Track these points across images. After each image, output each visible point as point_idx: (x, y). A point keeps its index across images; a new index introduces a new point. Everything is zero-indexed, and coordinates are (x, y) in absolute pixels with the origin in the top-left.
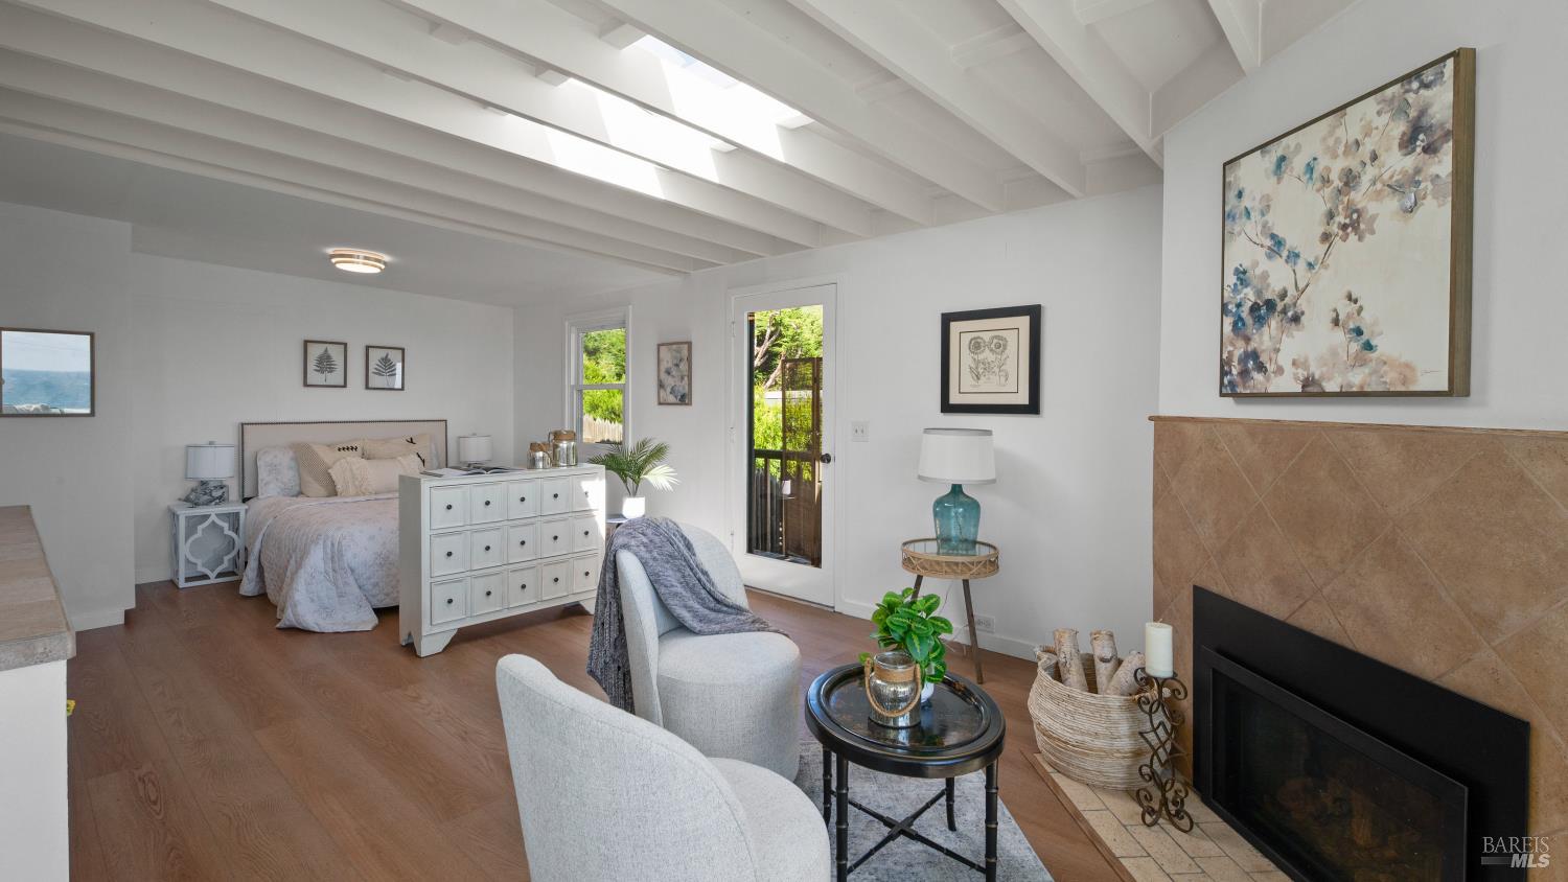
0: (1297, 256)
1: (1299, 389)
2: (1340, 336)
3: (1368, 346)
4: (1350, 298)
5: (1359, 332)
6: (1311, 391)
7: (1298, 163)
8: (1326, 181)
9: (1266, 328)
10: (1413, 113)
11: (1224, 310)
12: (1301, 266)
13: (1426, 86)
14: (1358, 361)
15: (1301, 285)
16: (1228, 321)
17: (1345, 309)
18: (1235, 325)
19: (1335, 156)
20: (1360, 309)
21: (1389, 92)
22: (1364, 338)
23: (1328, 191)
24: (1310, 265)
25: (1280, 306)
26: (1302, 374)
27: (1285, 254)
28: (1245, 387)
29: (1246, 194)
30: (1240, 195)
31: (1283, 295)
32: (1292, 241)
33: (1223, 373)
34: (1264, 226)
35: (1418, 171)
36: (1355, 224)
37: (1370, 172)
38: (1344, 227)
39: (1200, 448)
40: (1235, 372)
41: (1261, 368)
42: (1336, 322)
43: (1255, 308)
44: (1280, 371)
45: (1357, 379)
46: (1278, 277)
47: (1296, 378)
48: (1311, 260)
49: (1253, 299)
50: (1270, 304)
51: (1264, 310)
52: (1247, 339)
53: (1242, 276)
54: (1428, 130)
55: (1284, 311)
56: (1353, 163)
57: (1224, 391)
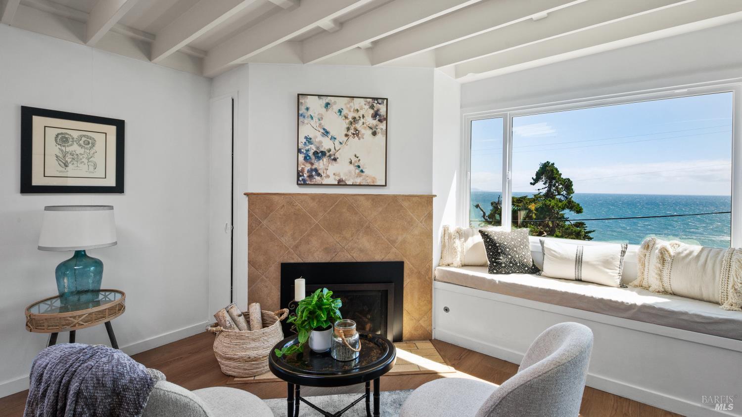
0: (335, 139)
1: (337, 183)
2: (352, 167)
3: (362, 171)
4: (355, 156)
5: (359, 167)
6: (341, 183)
7: (336, 108)
8: (346, 118)
9: (321, 161)
10: (375, 109)
11: (299, 151)
12: (337, 142)
13: (378, 103)
14: (359, 176)
15: (337, 149)
16: (301, 157)
17: (354, 159)
18: (305, 158)
19: (350, 111)
20: (359, 160)
21: (368, 100)
22: (361, 169)
23: (347, 121)
24: (341, 143)
25: (328, 154)
26: (338, 178)
27: (330, 137)
28: (311, 181)
29: (311, 110)
30: (307, 109)
31: (329, 151)
32: (333, 133)
33: (299, 176)
34: (320, 124)
35: (377, 126)
36: (357, 133)
37: (362, 120)
38: (354, 134)
39: (283, 206)
40: (305, 175)
41: (319, 175)
42: (351, 163)
43: (315, 153)
44: (328, 176)
45: (358, 181)
46: (326, 144)
47: (335, 179)
48: (341, 141)
49: (315, 149)
50: (324, 153)
51: (320, 155)
52: (312, 164)
53: (309, 140)
54: (380, 116)
55: (330, 156)
56: (356, 115)
57: (299, 182)
